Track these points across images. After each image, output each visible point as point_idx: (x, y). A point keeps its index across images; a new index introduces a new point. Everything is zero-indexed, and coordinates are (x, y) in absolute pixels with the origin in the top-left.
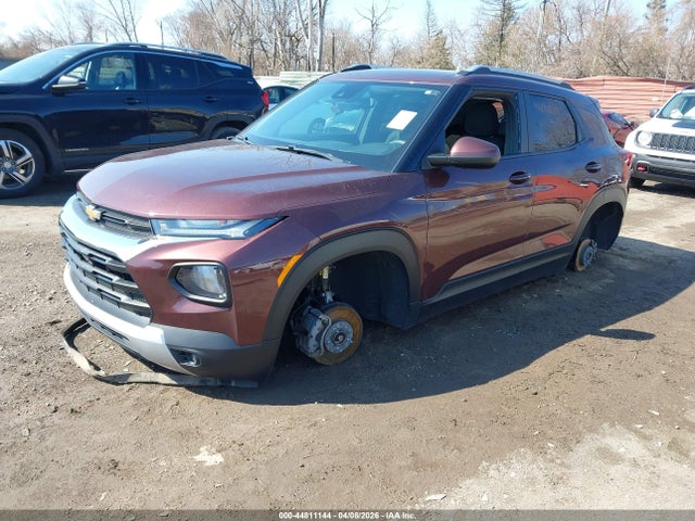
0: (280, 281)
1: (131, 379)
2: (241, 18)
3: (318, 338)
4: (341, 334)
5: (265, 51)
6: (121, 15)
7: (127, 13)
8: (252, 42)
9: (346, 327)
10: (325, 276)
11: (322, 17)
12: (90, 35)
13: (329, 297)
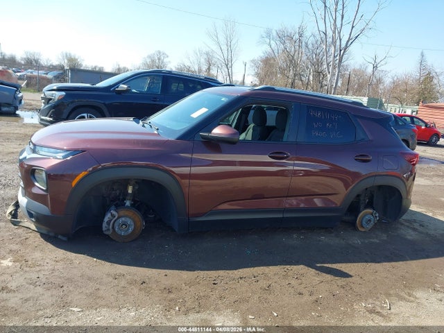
0: (74, 183)
1: (21, 224)
2: (291, 61)
3: (108, 223)
4: (123, 224)
5: (302, 81)
6: (226, 57)
7: (229, 57)
8: (295, 75)
9: (129, 221)
10: (130, 191)
11: (340, 61)
12: (209, 69)
13: (128, 203)
